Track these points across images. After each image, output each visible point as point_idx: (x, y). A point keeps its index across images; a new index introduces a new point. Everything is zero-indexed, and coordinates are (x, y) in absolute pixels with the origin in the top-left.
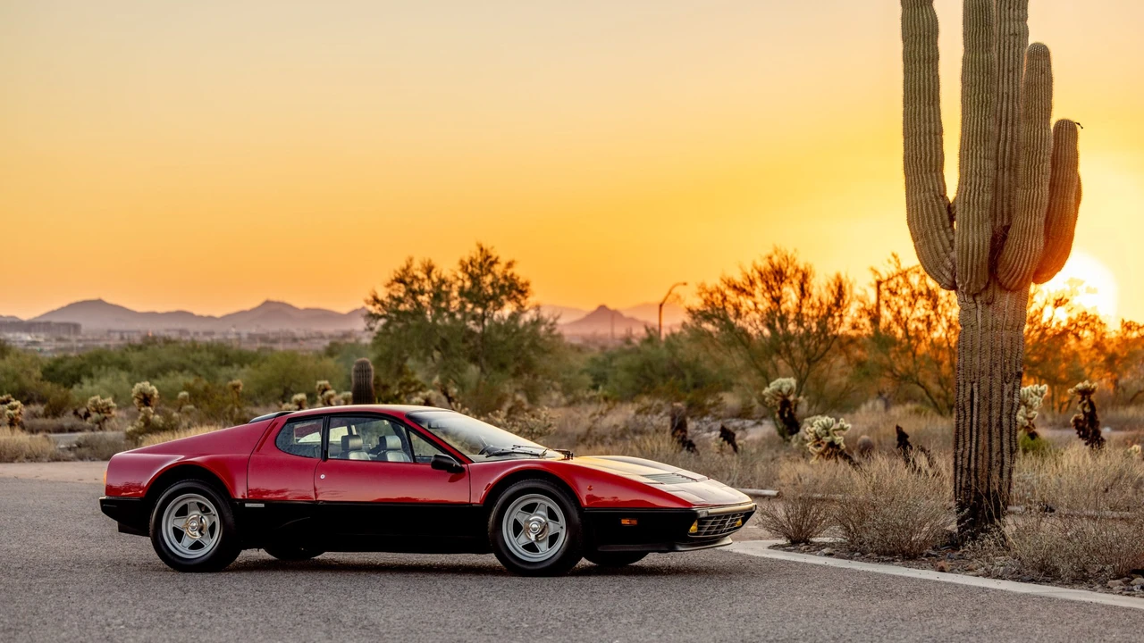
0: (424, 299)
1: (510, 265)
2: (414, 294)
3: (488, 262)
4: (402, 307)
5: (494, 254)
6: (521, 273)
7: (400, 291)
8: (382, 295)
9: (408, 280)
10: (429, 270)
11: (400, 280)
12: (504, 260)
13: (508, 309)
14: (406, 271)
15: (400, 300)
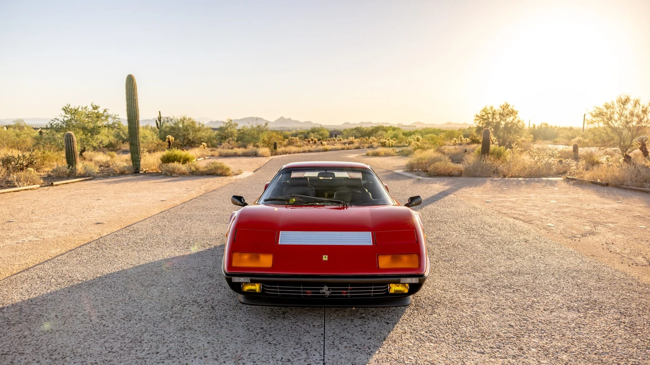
0: (490, 115)
1: (513, 106)
2: (487, 114)
3: (507, 106)
4: (484, 118)
5: (509, 103)
6: (515, 109)
7: (484, 113)
8: (479, 115)
9: (486, 110)
10: (492, 108)
11: (484, 111)
12: (511, 106)
13: (512, 118)
14: (485, 108)
15: (483, 116)
